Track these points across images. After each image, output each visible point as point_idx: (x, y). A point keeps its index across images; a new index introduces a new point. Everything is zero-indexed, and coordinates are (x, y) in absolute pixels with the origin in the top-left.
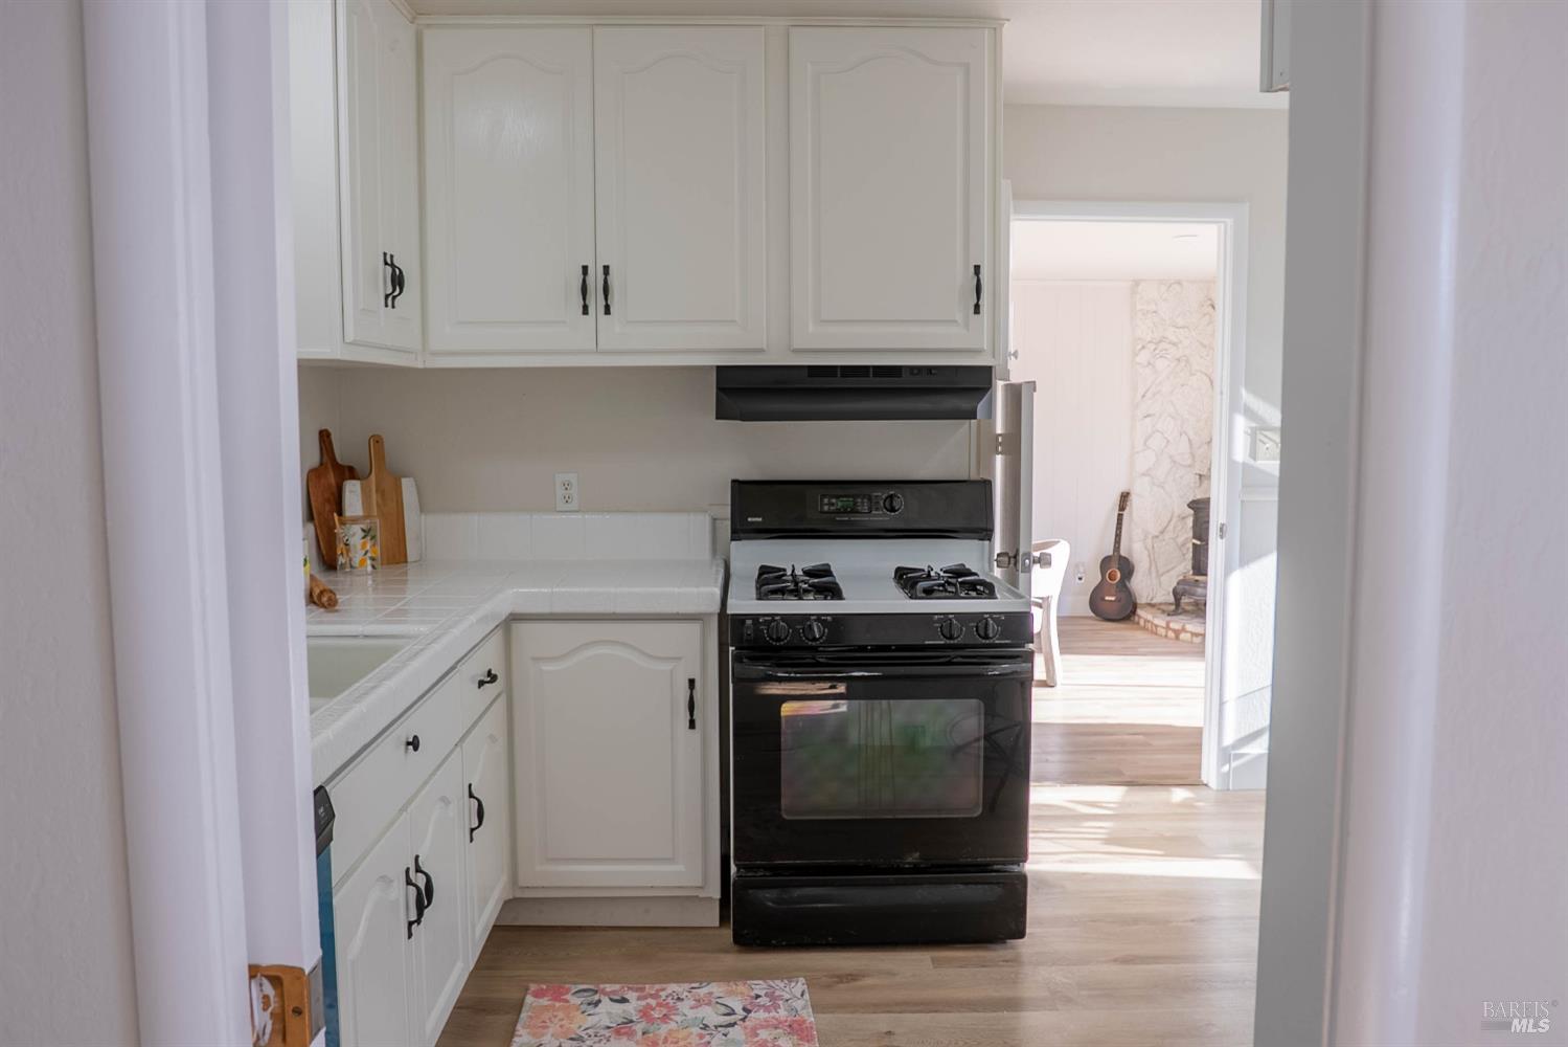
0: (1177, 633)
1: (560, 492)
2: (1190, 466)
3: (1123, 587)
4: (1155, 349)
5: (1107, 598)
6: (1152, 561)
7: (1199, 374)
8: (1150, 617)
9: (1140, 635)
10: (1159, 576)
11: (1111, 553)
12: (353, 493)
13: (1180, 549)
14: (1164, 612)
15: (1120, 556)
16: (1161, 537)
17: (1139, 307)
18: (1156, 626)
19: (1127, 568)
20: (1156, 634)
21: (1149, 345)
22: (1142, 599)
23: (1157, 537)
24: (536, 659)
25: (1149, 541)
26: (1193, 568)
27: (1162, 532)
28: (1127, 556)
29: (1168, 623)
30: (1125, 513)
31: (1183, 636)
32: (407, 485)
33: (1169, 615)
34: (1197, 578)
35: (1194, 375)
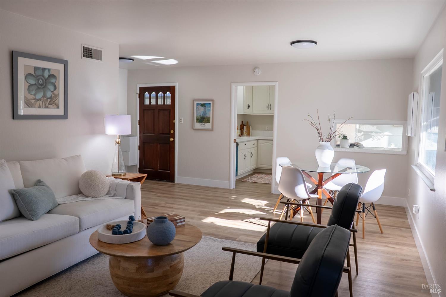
1: (268, 128)
12: (245, 127)
24: (261, 144)
32: (250, 127)
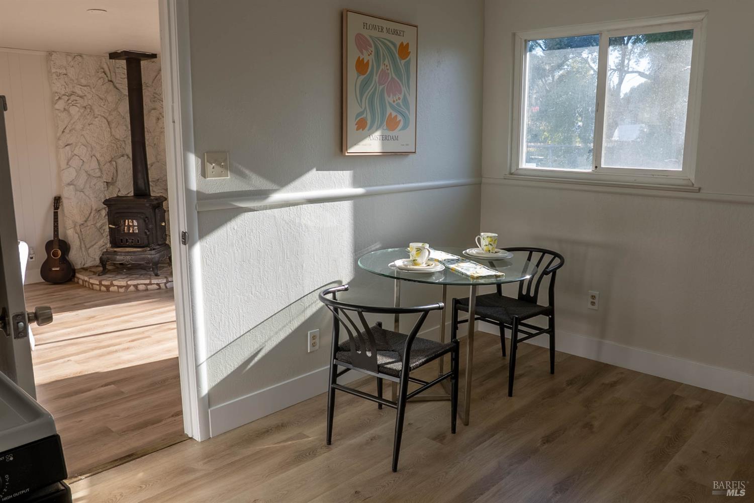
0: (108, 287)
2: (99, 177)
3: (64, 260)
4: (68, 100)
5: (53, 269)
6: (81, 240)
7: (99, 117)
8: (86, 278)
9: (81, 292)
10: (87, 249)
11: (53, 239)
13: (99, 231)
14: (95, 273)
15: (59, 240)
16: (85, 225)
17: (53, 70)
18: (92, 284)
19: (65, 246)
20: (93, 289)
21: (63, 97)
22: (78, 267)
23: (82, 224)
25: (78, 228)
26: (111, 243)
27: (86, 221)
28: (63, 239)
29: (100, 282)
30: (59, 211)
31: (112, 289)
33: (99, 275)
34: (115, 249)
35: (96, 117)
